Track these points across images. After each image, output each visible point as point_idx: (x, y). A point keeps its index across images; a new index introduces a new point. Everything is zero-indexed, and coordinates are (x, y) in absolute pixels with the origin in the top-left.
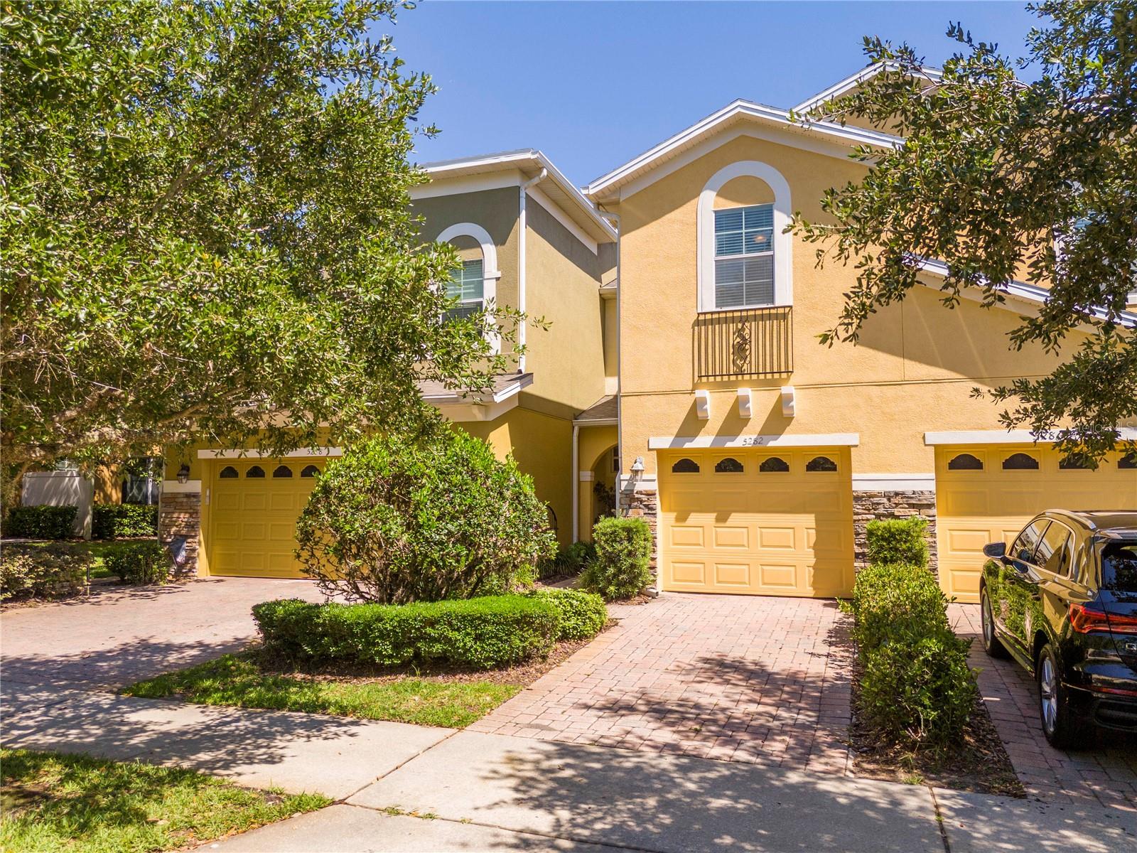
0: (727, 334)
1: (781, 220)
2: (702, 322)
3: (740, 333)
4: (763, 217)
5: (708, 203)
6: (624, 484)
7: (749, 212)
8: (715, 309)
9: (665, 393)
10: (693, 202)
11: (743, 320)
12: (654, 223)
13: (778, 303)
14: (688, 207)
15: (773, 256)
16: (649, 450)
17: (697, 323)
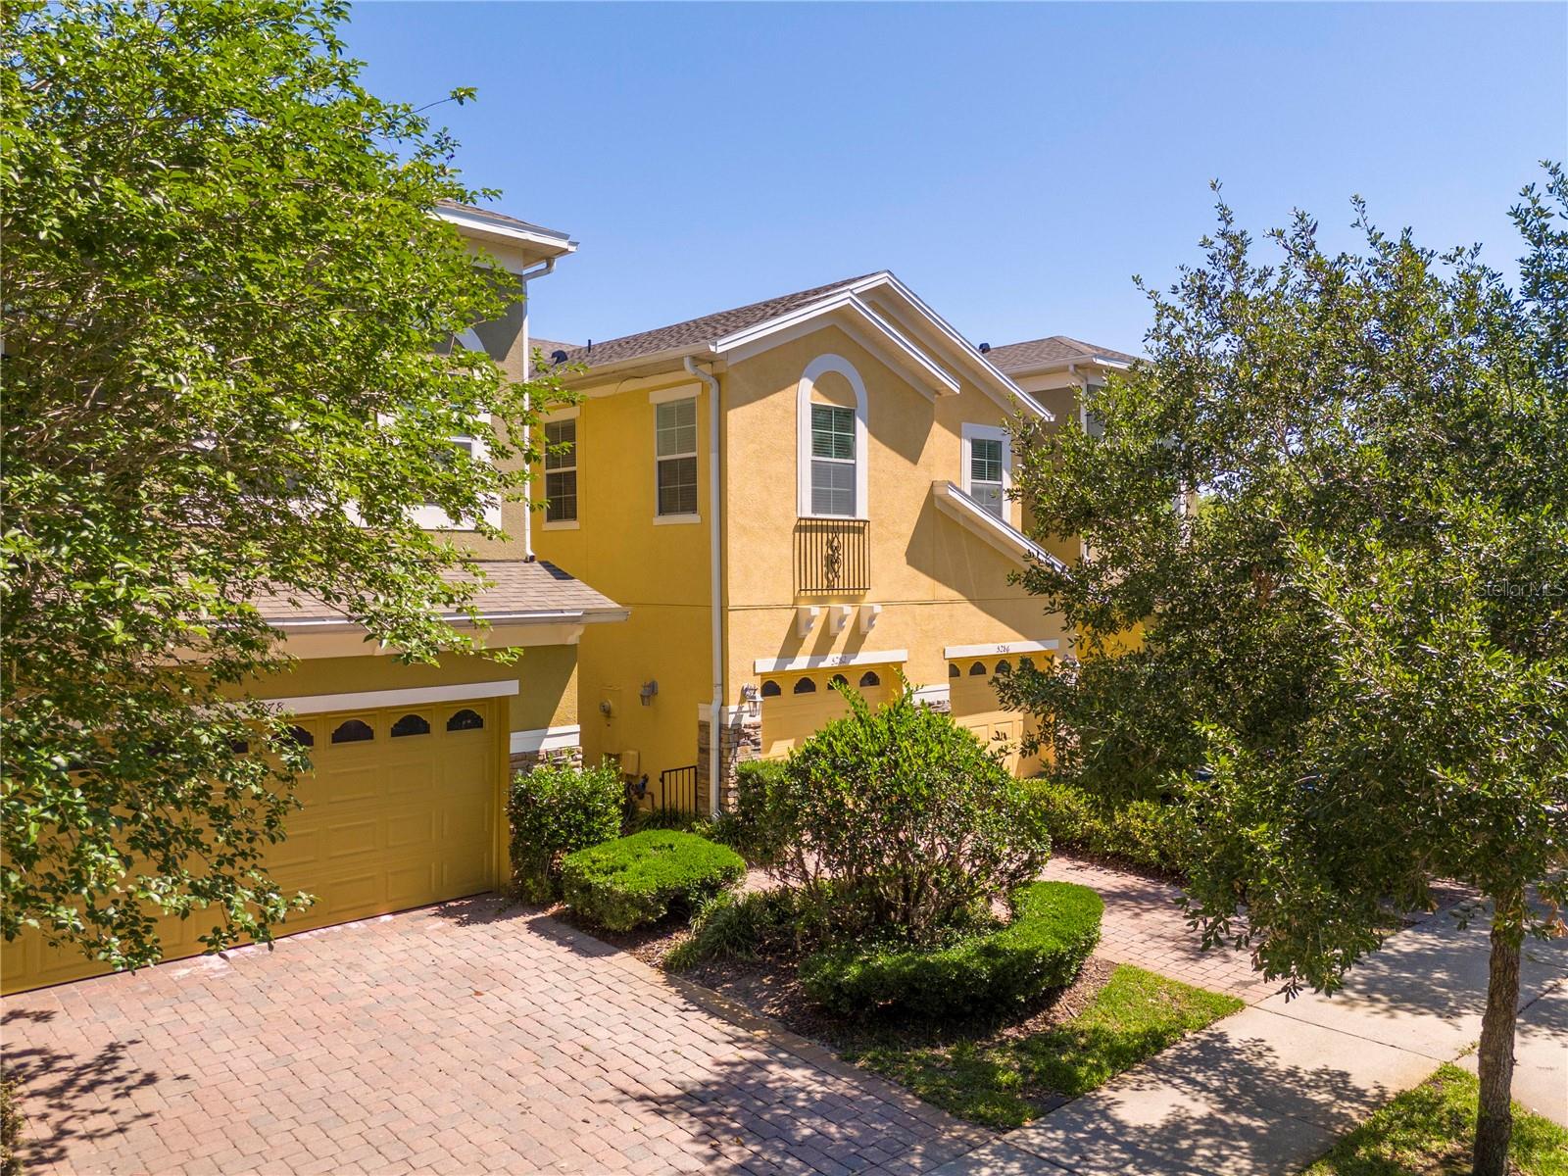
0: (819, 543)
1: (861, 428)
2: (803, 528)
3: (830, 544)
4: (846, 419)
5: (806, 393)
6: (732, 717)
7: (838, 411)
8: (810, 515)
9: (768, 608)
10: (795, 386)
11: (835, 530)
12: (758, 402)
13: (858, 517)
14: (789, 392)
15: (854, 465)
16: (755, 674)
17: (799, 529)
